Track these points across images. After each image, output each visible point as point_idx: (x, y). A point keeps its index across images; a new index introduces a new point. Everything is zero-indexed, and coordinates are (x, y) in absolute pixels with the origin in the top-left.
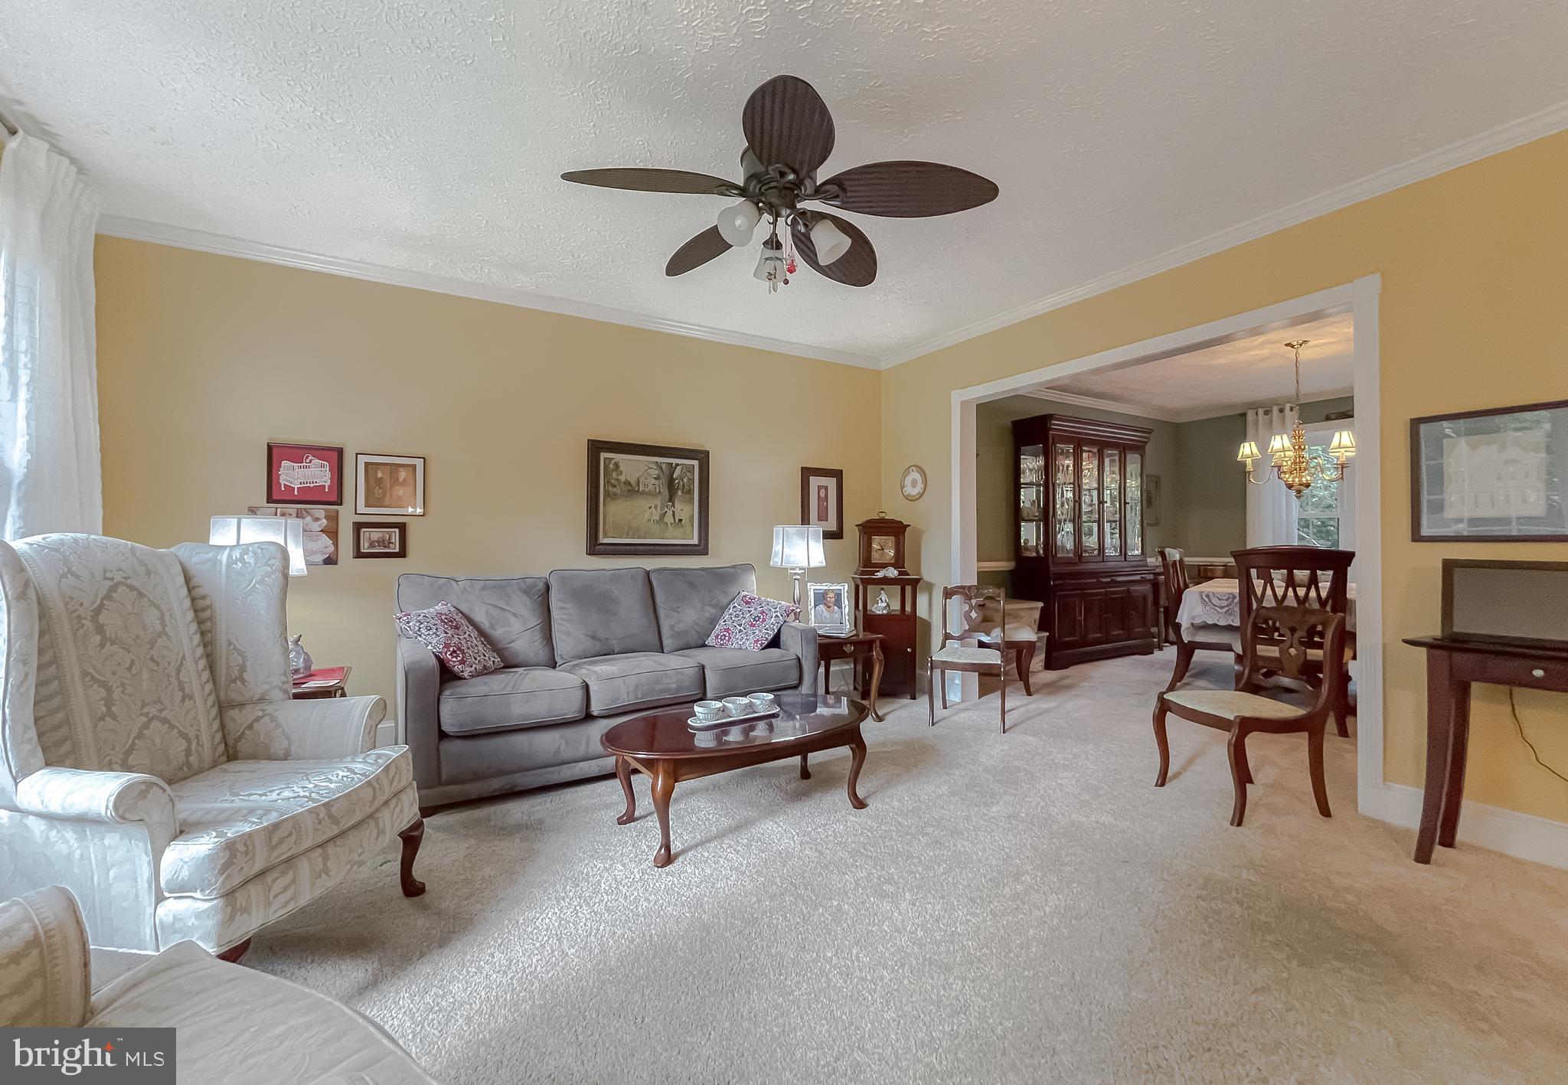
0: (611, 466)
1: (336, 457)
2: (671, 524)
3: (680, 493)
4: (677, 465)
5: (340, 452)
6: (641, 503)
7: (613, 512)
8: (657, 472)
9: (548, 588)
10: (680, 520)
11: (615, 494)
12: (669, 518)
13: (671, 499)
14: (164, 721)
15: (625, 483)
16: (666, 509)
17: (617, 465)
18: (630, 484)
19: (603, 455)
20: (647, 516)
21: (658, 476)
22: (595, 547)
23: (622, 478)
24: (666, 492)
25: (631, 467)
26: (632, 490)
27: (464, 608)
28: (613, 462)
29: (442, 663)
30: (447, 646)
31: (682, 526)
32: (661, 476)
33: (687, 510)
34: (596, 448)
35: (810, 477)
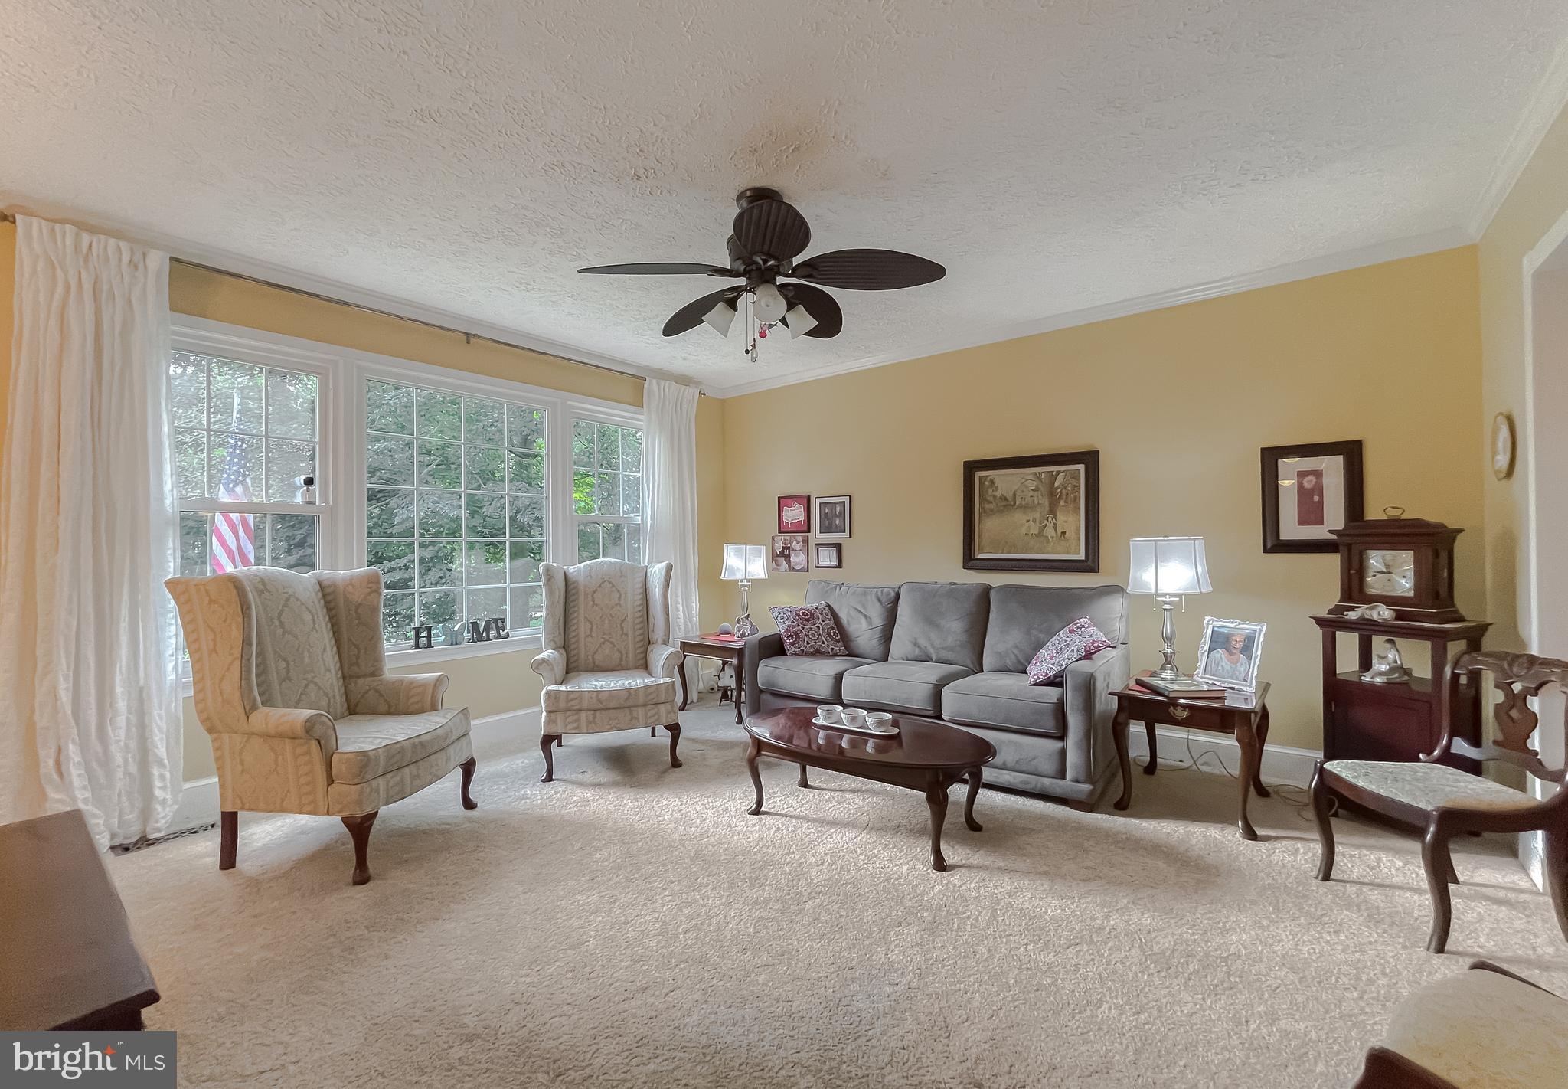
0: (987, 483)
1: (807, 501)
2: (1052, 537)
3: (1062, 503)
4: (1059, 472)
5: (809, 498)
6: (1019, 517)
7: (989, 527)
8: (1035, 483)
9: (898, 596)
10: (1064, 533)
11: (992, 510)
12: (1049, 532)
13: (1052, 511)
14: (612, 643)
15: (1001, 498)
16: (1046, 522)
17: (992, 482)
18: (1006, 499)
19: (978, 474)
20: (1024, 531)
21: (1037, 486)
22: (970, 560)
23: (998, 494)
24: (1045, 502)
25: (1006, 481)
26: (1008, 505)
27: (836, 608)
28: (988, 479)
29: (781, 643)
30: (787, 631)
31: (1066, 540)
32: (1040, 486)
33: (1073, 522)
34: (971, 468)
35: (1280, 461)
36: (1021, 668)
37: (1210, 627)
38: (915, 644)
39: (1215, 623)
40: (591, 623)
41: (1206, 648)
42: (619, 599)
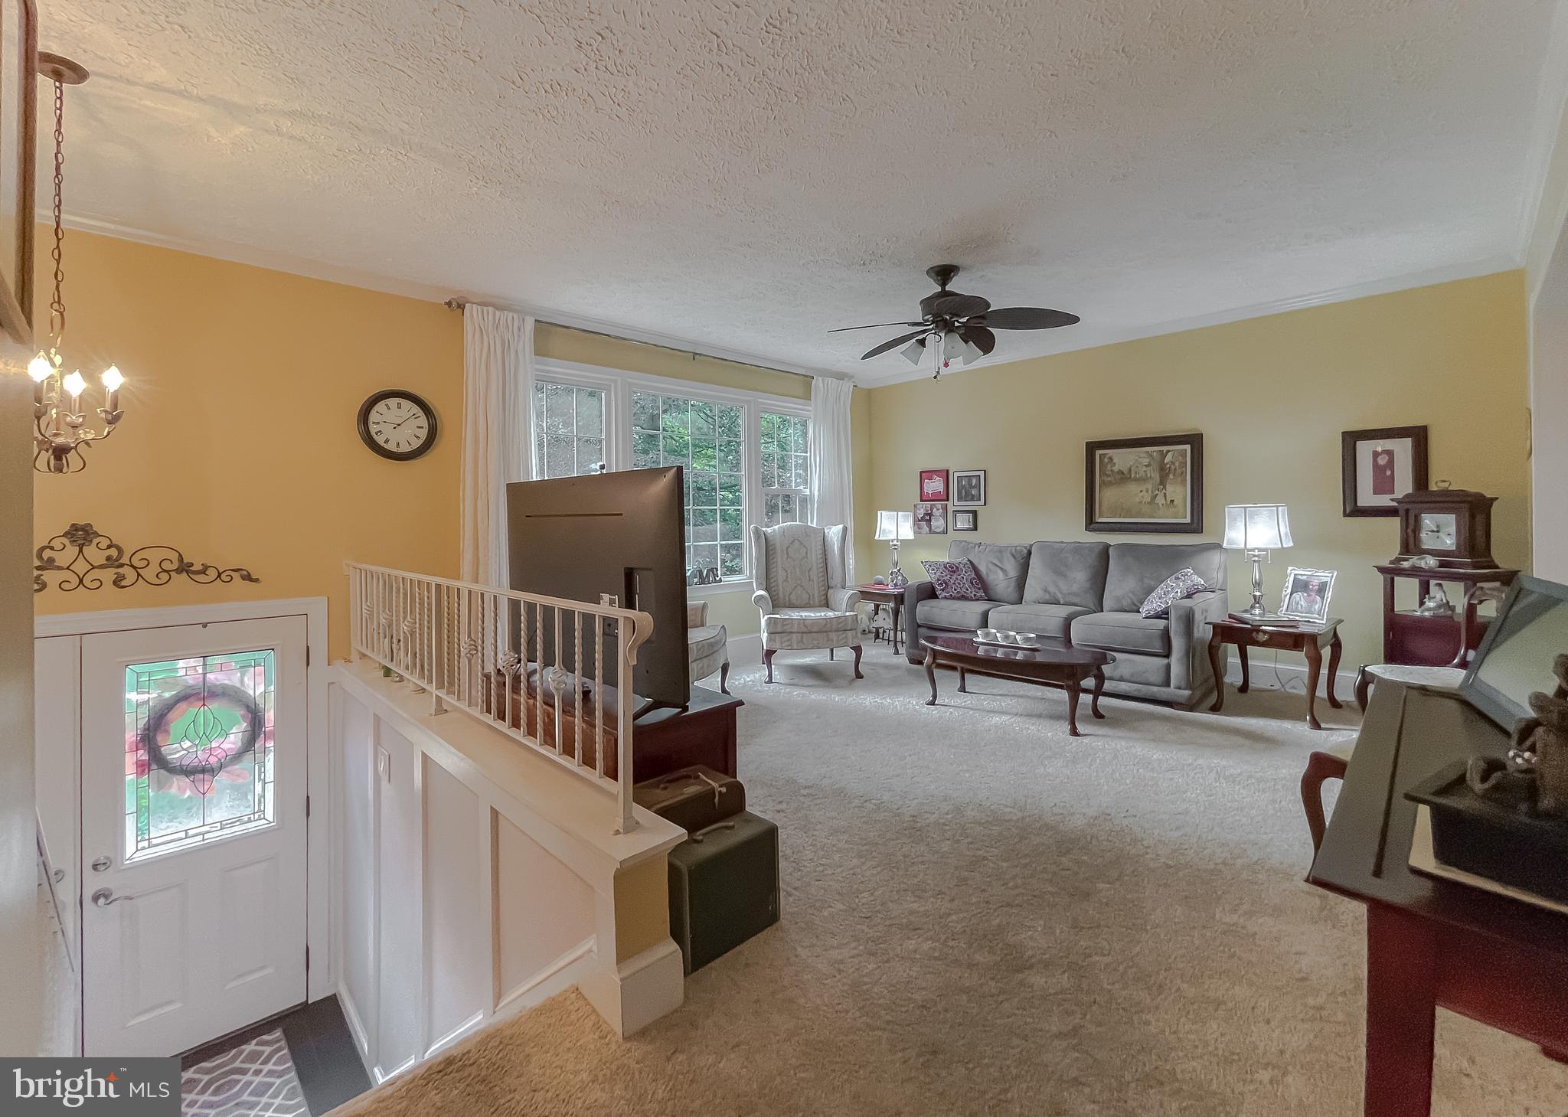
0: (1106, 460)
1: (946, 475)
2: (1163, 505)
3: (1171, 476)
4: (1168, 451)
5: (948, 471)
6: (1133, 488)
7: (1107, 497)
8: (1148, 460)
9: (1030, 553)
10: (1172, 501)
11: (1110, 482)
12: (1160, 500)
13: (1163, 482)
15: (1118, 472)
16: (1157, 492)
17: (1111, 459)
18: (1123, 473)
19: (1098, 453)
20: (1138, 500)
21: (1150, 463)
22: (1091, 523)
23: (1116, 468)
24: (1156, 476)
25: (1122, 458)
26: (1124, 477)
27: (975, 562)
28: (1108, 456)
29: (933, 588)
30: (939, 580)
31: (1174, 507)
32: (1152, 463)
33: (1179, 492)
34: (1092, 448)
35: (1358, 442)
36: (1135, 608)
37: (1292, 575)
38: (1046, 591)
39: (1296, 572)
40: (786, 571)
41: (1289, 591)
42: (807, 553)
